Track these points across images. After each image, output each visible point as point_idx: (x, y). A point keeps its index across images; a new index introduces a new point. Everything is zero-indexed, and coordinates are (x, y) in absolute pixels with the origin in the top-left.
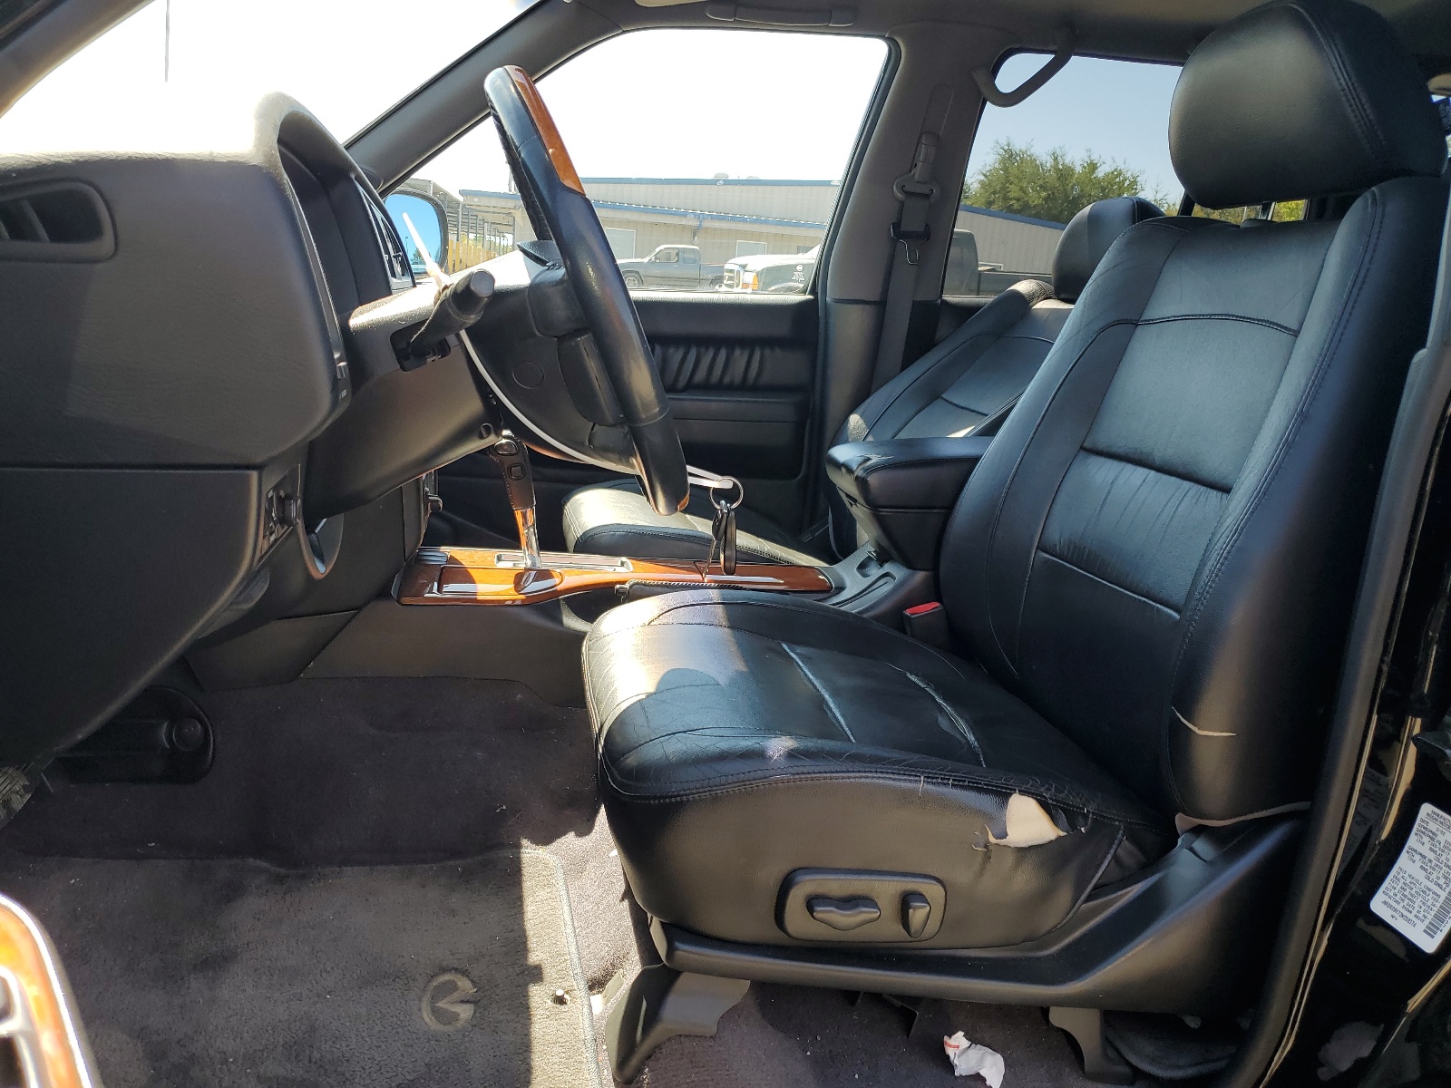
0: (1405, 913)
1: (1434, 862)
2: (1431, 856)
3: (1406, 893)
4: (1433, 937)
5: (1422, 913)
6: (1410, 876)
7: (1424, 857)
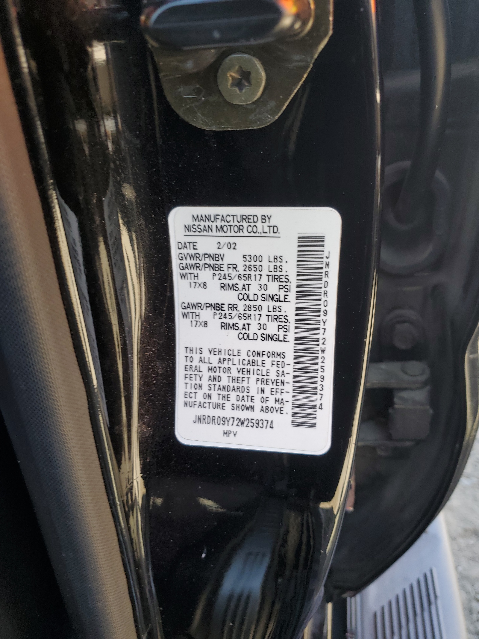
0: (244, 415)
1: (241, 305)
2: (231, 297)
3: (224, 381)
4: (313, 425)
5: (272, 399)
6: (213, 351)
7: (217, 307)
